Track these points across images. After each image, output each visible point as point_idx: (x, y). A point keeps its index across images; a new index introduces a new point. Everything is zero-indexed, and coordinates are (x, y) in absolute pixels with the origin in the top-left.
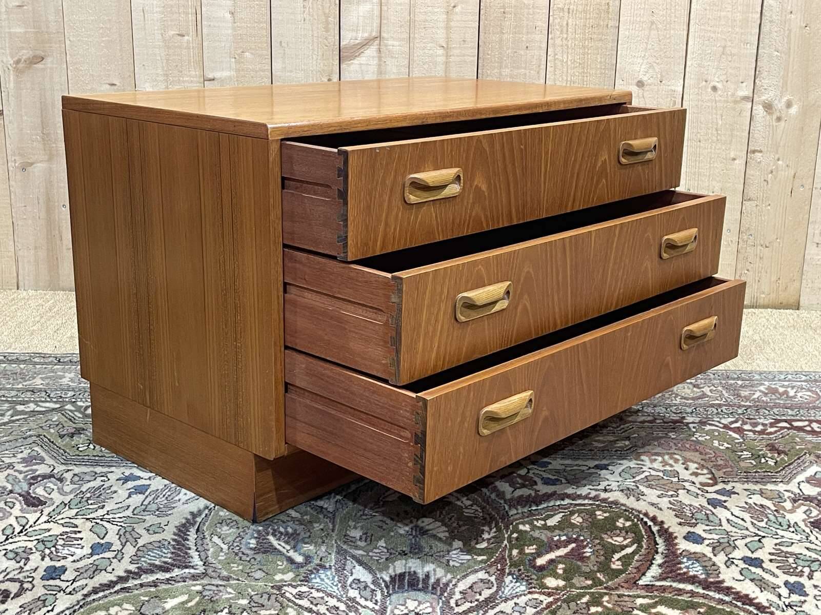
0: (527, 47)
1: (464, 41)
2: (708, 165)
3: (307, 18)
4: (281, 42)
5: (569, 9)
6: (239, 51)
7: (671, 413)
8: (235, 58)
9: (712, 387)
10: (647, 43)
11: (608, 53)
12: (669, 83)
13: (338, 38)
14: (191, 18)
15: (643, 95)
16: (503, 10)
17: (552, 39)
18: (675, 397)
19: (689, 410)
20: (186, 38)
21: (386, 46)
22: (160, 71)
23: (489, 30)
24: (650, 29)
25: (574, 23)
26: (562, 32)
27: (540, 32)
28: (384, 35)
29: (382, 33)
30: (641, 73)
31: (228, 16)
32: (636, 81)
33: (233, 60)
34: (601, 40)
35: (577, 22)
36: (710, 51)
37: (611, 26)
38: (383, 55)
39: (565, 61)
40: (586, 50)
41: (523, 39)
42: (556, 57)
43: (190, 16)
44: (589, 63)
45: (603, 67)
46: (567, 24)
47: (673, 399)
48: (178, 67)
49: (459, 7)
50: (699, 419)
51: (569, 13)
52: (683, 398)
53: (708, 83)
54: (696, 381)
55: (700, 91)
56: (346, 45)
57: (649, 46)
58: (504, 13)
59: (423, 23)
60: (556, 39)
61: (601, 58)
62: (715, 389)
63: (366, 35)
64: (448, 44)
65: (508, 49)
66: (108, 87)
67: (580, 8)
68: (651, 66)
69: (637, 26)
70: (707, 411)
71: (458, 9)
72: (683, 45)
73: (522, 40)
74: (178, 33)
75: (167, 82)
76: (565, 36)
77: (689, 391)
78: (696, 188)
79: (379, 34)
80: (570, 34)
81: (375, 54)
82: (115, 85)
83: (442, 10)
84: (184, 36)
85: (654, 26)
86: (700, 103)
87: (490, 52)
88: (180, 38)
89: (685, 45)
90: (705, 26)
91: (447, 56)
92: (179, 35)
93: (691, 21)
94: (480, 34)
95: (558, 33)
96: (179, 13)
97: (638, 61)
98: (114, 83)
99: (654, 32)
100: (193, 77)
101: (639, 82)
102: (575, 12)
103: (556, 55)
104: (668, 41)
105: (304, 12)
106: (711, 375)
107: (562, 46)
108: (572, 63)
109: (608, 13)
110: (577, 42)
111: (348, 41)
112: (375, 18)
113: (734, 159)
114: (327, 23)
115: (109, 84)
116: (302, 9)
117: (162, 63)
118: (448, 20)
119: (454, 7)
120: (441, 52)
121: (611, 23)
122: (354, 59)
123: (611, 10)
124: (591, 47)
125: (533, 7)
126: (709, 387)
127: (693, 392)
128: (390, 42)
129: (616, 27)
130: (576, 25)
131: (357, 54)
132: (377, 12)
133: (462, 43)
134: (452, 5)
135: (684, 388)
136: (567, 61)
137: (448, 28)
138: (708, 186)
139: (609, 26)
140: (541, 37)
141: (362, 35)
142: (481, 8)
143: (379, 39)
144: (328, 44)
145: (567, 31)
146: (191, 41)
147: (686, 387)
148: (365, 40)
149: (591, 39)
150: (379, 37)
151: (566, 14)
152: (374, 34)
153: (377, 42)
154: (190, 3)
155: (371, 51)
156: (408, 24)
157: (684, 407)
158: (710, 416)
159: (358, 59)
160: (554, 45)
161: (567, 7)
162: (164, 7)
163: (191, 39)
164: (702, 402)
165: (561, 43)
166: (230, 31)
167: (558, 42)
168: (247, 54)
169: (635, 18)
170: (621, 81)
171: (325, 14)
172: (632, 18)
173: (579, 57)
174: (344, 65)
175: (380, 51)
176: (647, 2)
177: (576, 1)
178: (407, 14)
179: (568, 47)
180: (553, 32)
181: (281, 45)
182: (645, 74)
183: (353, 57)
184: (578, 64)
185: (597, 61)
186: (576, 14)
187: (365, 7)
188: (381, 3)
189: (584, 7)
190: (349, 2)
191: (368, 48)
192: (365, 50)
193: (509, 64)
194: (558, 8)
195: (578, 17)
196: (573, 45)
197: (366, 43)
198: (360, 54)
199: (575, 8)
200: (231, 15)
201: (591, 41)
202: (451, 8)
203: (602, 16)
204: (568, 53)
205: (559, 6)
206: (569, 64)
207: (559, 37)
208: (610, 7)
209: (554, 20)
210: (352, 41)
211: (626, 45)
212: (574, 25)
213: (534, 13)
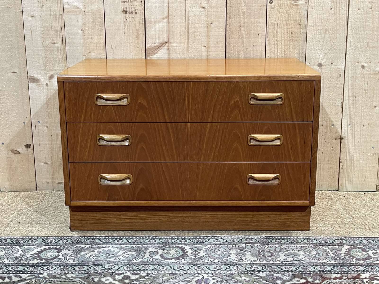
0: (254, 46)
1: (218, 43)
2: (361, 110)
3: (127, 32)
4: (111, 46)
5: (278, 23)
6: (87, 52)
7: (351, 271)
8: (85, 56)
9: (374, 251)
10: (323, 42)
11: (300, 48)
12: (337, 64)
13: (144, 43)
14: (59, 33)
15: (322, 71)
17: (268, 40)
18: (352, 259)
19: (362, 269)
20: (56, 45)
21: (173, 47)
22: (42, 64)
23: (232, 37)
24: (325, 33)
25: (281, 31)
26: (274, 37)
27: (261, 37)
28: (171, 40)
30: (320, 59)
31: (80, 32)
32: (318, 63)
33: (84, 57)
34: (297, 40)
36: (360, 45)
37: (302, 33)
38: (171, 52)
39: (276, 53)
40: (288, 47)
41: (252, 41)
42: (271, 51)
43: (58, 32)
44: (290, 54)
45: (298, 56)
46: (277, 32)
47: (351, 260)
48: (52, 61)
49: (214, 24)
50: (369, 275)
51: (278, 25)
52: (357, 259)
53: (360, 63)
54: (363, 247)
55: (355, 68)
56: (149, 47)
57: (325, 44)
58: (240, 26)
59: (193, 33)
60: (270, 41)
61: (297, 51)
62: (375, 252)
63: (161, 41)
64: (208, 45)
65: (243, 47)
66: (12, 74)
67: (284, 23)
68: (326, 55)
69: (318, 32)
70: (373, 269)
71: (213, 25)
72: (344, 42)
75: (46, 70)
76: (276, 39)
77: (359, 254)
78: (354, 123)
79: (168, 41)
80: (278, 38)
81: (166, 52)
82: (16, 73)
83: (204, 26)
84: (55, 44)
85: (327, 32)
86: (355, 75)
87: (232, 49)
88: (52, 45)
89: (345, 42)
90: (357, 31)
91: (208, 52)
92: (52, 43)
93: (349, 29)
94: (227, 39)
95: (272, 37)
96: (52, 31)
97: (318, 52)
98: (15, 71)
99: (327, 36)
100: (61, 67)
101: (319, 64)
103: (270, 49)
104: (336, 40)
105: (124, 28)
106: (371, 241)
107: (274, 44)
108: (280, 54)
109: (300, 25)
110: (282, 42)
111: (150, 45)
112: (166, 31)
113: (375, 107)
114: (138, 35)
115: (12, 72)
116: (123, 27)
117: (43, 59)
118: (208, 32)
119: (211, 24)
120: (204, 49)
121: (302, 31)
122: (154, 55)
123: (302, 24)
124: (291, 44)
125: (257, 23)
126: (372, 251)
127: (362, 254)
128: (175, 45)
129: (305, 33)
130: (282, 32)
132: (166, 28)
133: (216, 44)
134: (210, 23)
135: (357, 252)
136: (277, 53)
137: (208, 36)
138: (361, 123)
140: (261, 40)
141: (158, 42)
142: (227, 24)
143: (168, 43)
144: (139, 47)
145: (277, 36)
146: (59, 47)
147: (358, 251)
148: (161, 43)
149: (291, 40)
150: (169, 42)
151: (276, 26)
152: (165, 40)
153: (167, 45)
154: (58, 25)
155: (164, 50)
156: (185, 34)
157: (359, 267)
158: (375, 273)
159: (157, 55)
160: (269, 44)
161: (276, 22)
162: (43, 27)
163: (59, 45)
164: (369, 262)
165: (273, 42)
166: (82, 41)
167: (272, 42)
168: (92, 53)
169: (316, 28)
170: (309, 64)
171: (136, 29)
172: (314, 27)
173: (284, 51)
174: (148, 58)
175: (169, 50)
176: (323, 19)
177: (282, 18)
178: (184, 28)
179: (278, 45)
180: (268, 37)
181: (111, 48)
182: (322, 59)
183: (154, 54)
184: (284, 55)
185: (295, 53)
186: (282, 26)
187: (160, 26)
188: (169, 23)
189: (287, 22)
190: (150, 22)
191: (162, 48)
192: (160, 50)
193: (244, 56)
194: (271, 23)
195: (283, 28)
196: (281, 44)
197: (161, 46)
198: (157, 52)
199: (281, 23)
200: (82, 31)
201: (291, 41)
202: (210, 24)
203: (297, 27)
204: (278, 48)
205: (272, 22)
206: (278, 55)
207: (272, 40)
208: (302, 22)
209: (269, 30)
210: (152, 44)
211: (311, 43)
212: (281, 32)
213: (257, 26)
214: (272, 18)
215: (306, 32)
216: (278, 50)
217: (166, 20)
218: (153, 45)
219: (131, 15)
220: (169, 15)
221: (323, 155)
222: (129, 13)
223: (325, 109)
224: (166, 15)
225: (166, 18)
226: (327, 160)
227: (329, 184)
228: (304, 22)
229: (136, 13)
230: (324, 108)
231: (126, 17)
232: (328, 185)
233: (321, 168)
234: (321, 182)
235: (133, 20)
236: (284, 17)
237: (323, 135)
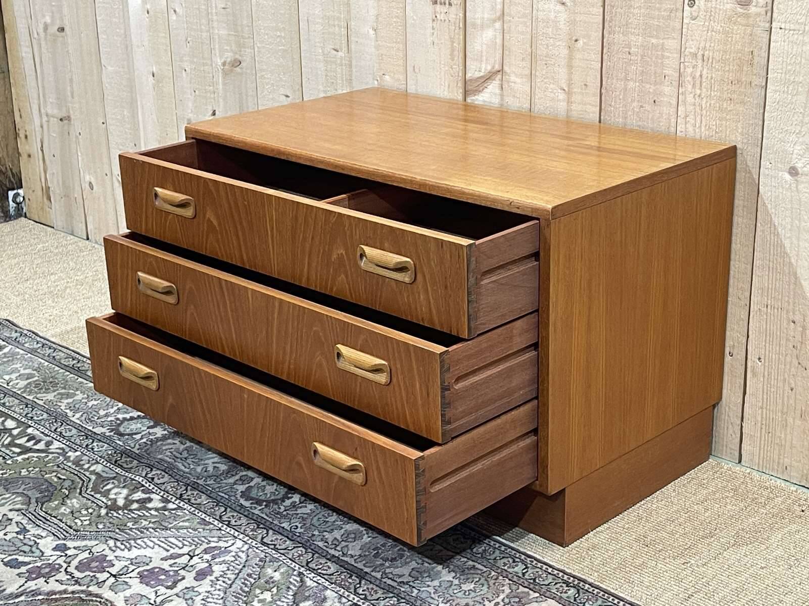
0: (654, 102)
3: (436, 41)
4: (414, 67)
5: (703, 56)
6: (381, 74)
8: (378, 80)
11: (751, 122)
13: (464, 68)
14: (344, 32)
15: (796, 187)
16: (627, 50)
20: (340, 53)
21: (508, 82)
23: (612, 75)
25: (709, 76)
26: (694, 86)
27: (669, 83)
28: (506, 68)
29: (504, 66)
30: (795, 156)
31: (372, 32)
32: (789, 166)
33: (376, 82)
34: (743, 102)
35: (714, 75)
37: (756, 85)
38: (505, 93)
39: (697, 125)
40: (724, 115)
41: (651, 91)
42: (688, 119)
43: (343, 29)
44: (728, 132)
45: (745, 141)
46: (701, 76)
51: (703, 60)
56: (471, 77)
58: (629, 53)
59: (544, 58)
60: (687, 95)
61: (743, 128)
63: (489, 68)
64: (569, 87)
65: (633, 101)
66: (284, 97)
67: (717, 56)
69: (791, 87)
71: (581, 42)
73: (649, 92)
74: (333, 47)
76: (698, 92)
79: (501, 68)
80: (704, 90)
81: (498, 91)
83: (564, 44)
84: (338, 51)
87: (613, 103)
88: (336, 52)
91: (568, 102)
92: (335, 50)
94: (603, 78)
95: (690, 87)
96: (334, 26)
97: (791, 139)
98: (288, 94)
101: (792, 168)
102: (710, 61)
103: (686, 116)
105: (433, 34)
107: (694, 105)
108: (705, 130)
109: (752, 65)
110: (713, 102)
111: (473, 72)
112: (498, 48)
114: (453, 50)
116: (432, 31)
117: (322, 78)
118: (570, 58)
119: (576, 41)
120: (562, 96)
121: (756, 81)
122: (478, 94)
123: (755, 61)
124: (731, 110)
125: (662, 48)
128: (513, 78)
129: (762, 87)
130: (712, 79)
131: (481, 88)
132: (499, 41)
133: (584, 87)
134: (574, 38)
136: (700, 127)
137: (570, 67)
139: (753, 84)
140: (670, 90)
141: (486, 68)
142: (604, 44)
143: (501, 73)
144: (452, 74)
145: (701, 86)
146: (344, 58)
148: (489, 72)
149: (731, 100)
150: (501, 71)
151: (700, 62)
152: (497, 67)
153: (499, 76)
154: (342, 16)
155: (493, 87)
156: (530, 57)
159: (482, 94)
160: (684, 102)
161: (701, 52)
162: (323, 18)
163: (343, 55)
165: (693, 100)
166: (373, 50)
167: (690, 99)
168: (387, 77)
170: (768, 164)
171: (450, 38)
172: (783, 75)
173: (714, 123)
174: (469, 100)
175: (502, 88)
176: (804, 56)
177: (712, 45)
178: (528, 46)
179: (702, 108)
180: (683, 85)
181: (414, 70)
182: (799, 157)
183: (477, 91)
184: (714, 133)
185: (738, 132)
186: (712, 64)
187: (489, 34)
188: (503, 31)
189: (722, 55)
190: (474, 25)
191: (491, 83)
192: (488, 85)
193: (634, 121)
194: (690, 53)
195: (715, 67)
196: (708, 105)
197: (488, 78)
198: (483, 89)
199: (711, 54)
200: (374, 32)
201: (731, 103)
202: (573, 42)
203: (745, 68)
204: (702, 116)
205: (692, 51)
206: (702, 130)
207: (691, 93)
208: (755, 58)
209: (685, 69)
210: (476, 73)
211: (775, 113)
212: (709, 78)
213: (663, 56)
214: (691, 42)
215: (764, 84)
216: (703, 119)
217: (498, 25)
218: (477, 75)
219: (443, 6)
220: (503, 14)
221: (793, 396)
222: (441, 4)
223: (800, 283)
224: (498, 14)
225: (499, 19)
226: (802, 411)
227: (805, 472)
228: (760, 60)
229: (450, 4)
230: (798, 281)
231: (435, 12)
232: (803, 472)
233: (786, 426)
234: (786, 460)
235: (446, 19)
236: (716, 41)
237: (794, 347)
